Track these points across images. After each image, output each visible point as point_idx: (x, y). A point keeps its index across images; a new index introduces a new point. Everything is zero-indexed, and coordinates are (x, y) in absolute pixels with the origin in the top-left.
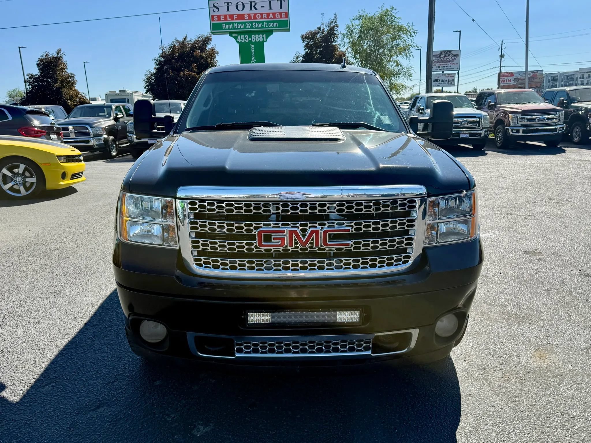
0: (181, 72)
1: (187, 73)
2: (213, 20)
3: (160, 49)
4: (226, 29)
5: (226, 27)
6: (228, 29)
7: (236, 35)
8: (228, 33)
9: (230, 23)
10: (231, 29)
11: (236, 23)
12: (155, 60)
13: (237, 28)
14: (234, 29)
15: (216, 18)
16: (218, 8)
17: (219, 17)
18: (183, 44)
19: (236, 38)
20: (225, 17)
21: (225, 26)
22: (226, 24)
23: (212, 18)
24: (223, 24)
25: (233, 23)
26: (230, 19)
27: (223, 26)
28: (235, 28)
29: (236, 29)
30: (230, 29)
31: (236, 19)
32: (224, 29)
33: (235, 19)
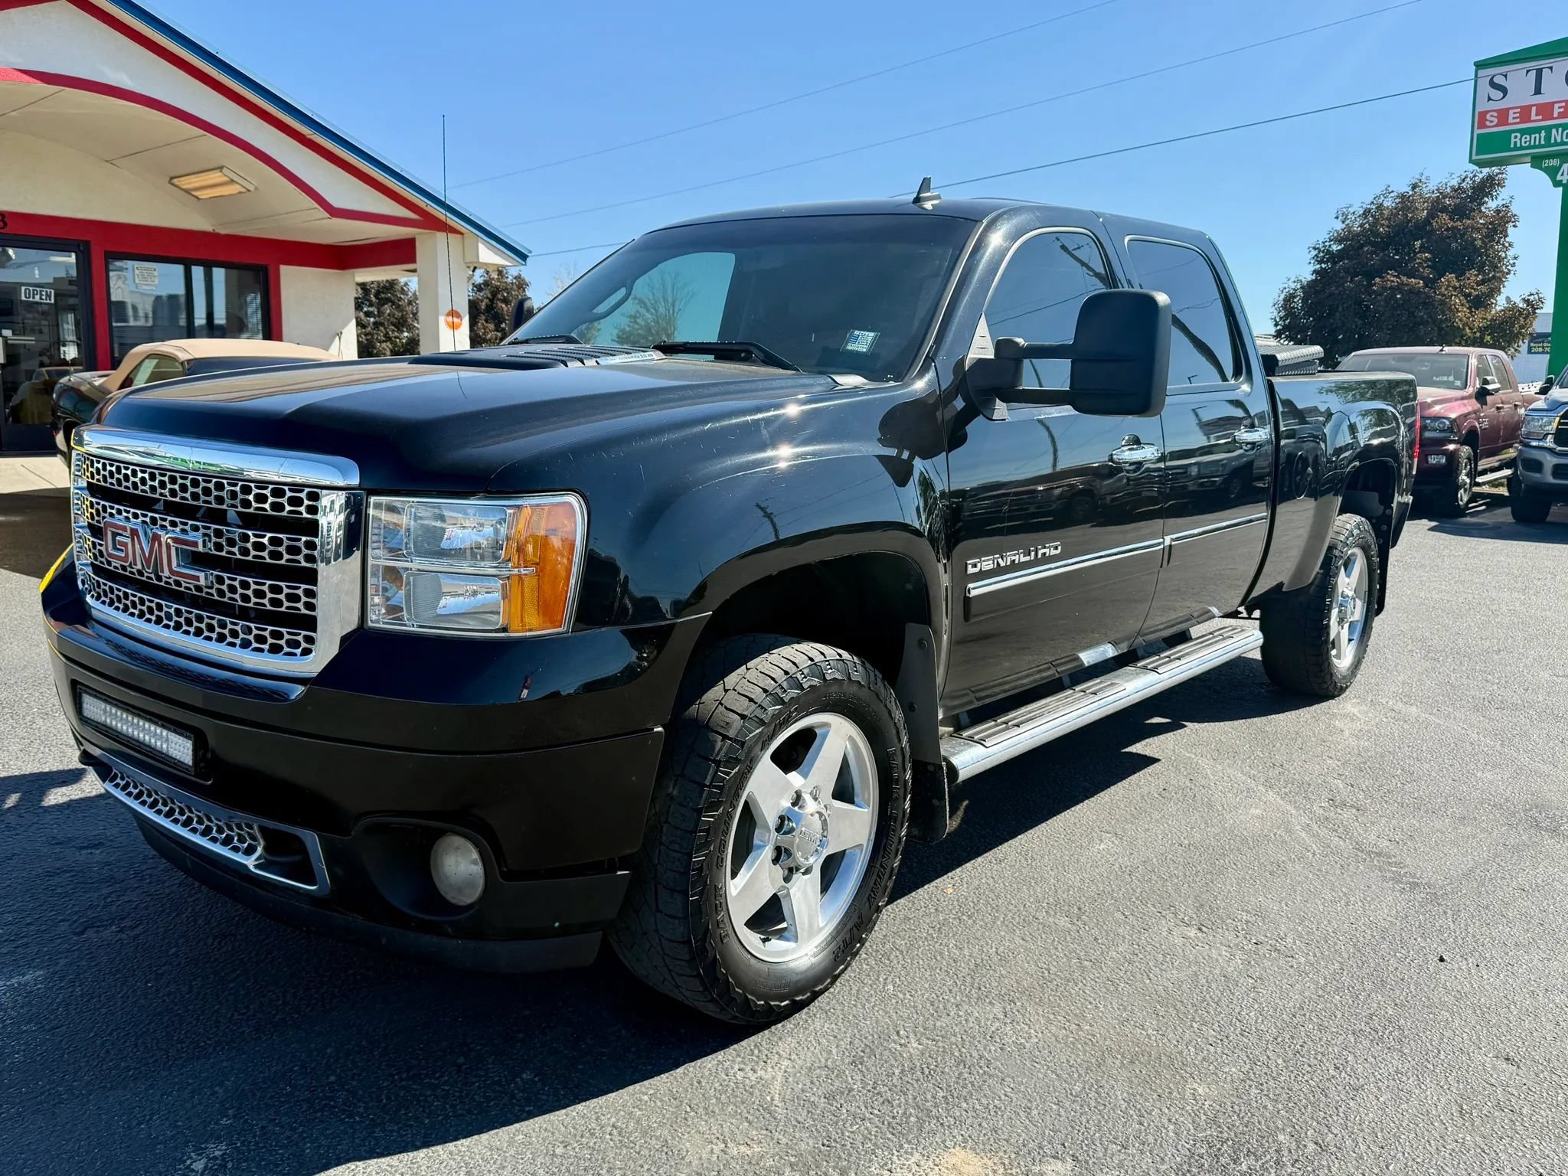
0: (1377, 280)
1: (1393, 281)
2: (1482, 124)
3: (1337, 218)
4: (1522, 148)
5: (1523, 140)
6: (1529, 147)
7: (1555, 162)
8: (1529, 159)
9: (1538, 130)
10: (1540, 146)
11: (1557, 126)
12: (1315, 249)
13: (1559, 140)
14: (1548, 144)
15: (1492, 119)
16: (1504, 90)
17: (1503, 115)
18: (1405, 202)
19: (1552, 173)
20: (1525, 113)
21: (1518, 140)
22: (1523, 132)
23: (1480, 119)
24: (1513, 135)
25: (1548, 129)
26: (1540, 117)
27: (1513, 140)
28: (1553, 141)
29: (1556, 144)
30: (1535, 147)
31: (1561, 116)
32: (1516, 148)
33: (1555, 115)
